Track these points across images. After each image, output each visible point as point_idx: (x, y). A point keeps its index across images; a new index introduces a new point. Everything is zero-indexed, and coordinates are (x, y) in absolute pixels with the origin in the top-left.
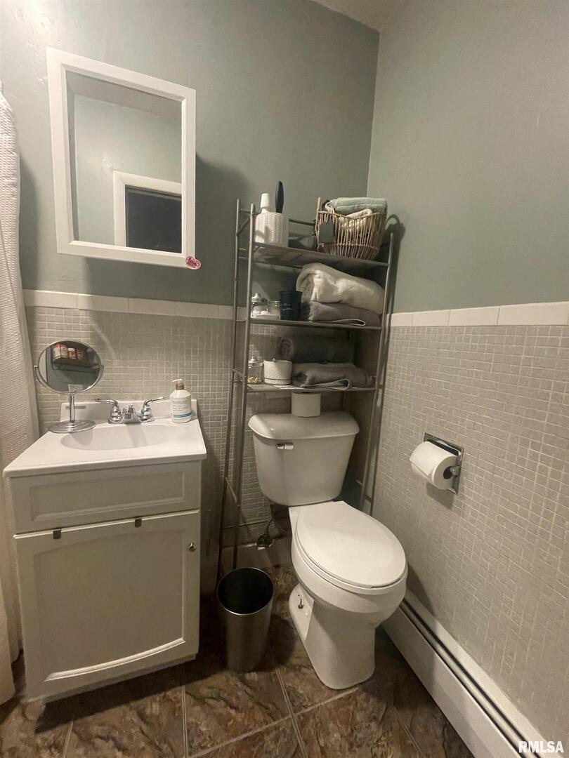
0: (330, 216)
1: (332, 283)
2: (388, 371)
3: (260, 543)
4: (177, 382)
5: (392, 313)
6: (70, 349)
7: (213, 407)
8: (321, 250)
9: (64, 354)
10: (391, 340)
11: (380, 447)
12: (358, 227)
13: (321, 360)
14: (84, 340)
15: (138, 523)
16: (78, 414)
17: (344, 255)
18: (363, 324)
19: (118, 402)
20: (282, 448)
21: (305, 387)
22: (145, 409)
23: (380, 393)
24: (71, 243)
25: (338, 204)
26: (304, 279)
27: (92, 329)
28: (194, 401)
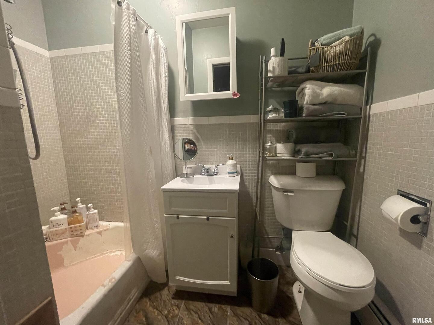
0: (317, 49)
1: (319, 91)
2: (368, 146)
3: (277, 250)
4: (229, 156)
5: (372, 104)
6: (192, 146)
7: (249, 170)
8: (313, 72)
9: (189, 148)
10: (370, 124)
11: (363, 200)
12: (338, 51)
13: (316, 141)
14: (191, 138)
15: (208, 219)
16: (189, 171)
17: (328, 71)
18: (345, 114)
19: (204, 165)
20: (286, 193)
21: (301, 158)
22: (216, 169)
23: (363, 162)
24: (185, 96)
25: (324, 40)
26: (301, 92)
27: (194, 133)
28: (238, 166)
